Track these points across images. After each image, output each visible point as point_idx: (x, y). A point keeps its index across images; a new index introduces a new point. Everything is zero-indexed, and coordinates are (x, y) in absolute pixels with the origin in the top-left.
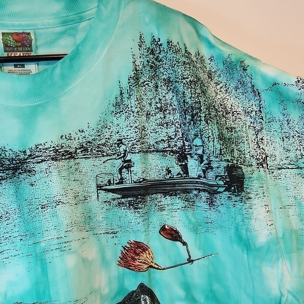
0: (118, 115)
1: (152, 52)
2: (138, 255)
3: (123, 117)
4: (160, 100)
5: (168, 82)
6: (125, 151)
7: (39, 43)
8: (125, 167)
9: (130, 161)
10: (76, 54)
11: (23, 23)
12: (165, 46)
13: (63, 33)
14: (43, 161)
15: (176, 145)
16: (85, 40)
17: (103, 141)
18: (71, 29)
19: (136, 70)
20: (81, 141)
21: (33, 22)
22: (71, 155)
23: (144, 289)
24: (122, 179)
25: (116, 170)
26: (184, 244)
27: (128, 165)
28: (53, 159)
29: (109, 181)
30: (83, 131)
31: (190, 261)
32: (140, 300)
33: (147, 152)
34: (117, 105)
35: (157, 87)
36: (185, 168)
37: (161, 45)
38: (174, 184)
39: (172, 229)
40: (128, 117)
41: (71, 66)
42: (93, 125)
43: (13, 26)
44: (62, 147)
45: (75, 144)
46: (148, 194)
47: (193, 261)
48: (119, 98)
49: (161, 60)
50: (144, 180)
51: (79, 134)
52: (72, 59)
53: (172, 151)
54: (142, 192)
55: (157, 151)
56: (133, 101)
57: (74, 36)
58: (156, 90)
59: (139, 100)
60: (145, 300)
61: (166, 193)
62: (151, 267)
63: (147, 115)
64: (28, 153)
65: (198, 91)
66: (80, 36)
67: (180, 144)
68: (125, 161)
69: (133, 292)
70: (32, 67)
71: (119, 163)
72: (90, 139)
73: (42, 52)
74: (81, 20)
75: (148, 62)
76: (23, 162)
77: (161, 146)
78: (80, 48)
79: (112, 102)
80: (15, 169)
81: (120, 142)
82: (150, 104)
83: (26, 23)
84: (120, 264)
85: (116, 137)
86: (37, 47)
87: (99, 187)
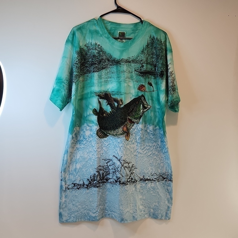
0: (142, 54)
1: (153, 40)
2: (142, 88)
3: (143, 55)
4: (152, 52)
5: (155, 48)
6: (142, 63)
7: (126, 35)
8: (142, 67)
9: (143, 65)
10: (135, 38)
11: (124, 30)
12: (156, 39)
13: (132, 33)
14: (123, 62)
15: (154, 63)
16: (137, 35)
17: (138, 60)
18: (134, 32)
19: (148, 44)
20: (132, 59)
21: (126, 30)
22: (130, 62)
23: (143, 96)
24: (141, 69)
25: (140, 67)
26: (153, 87)
27: (143, 66)
28: (125, 62)
29: (138, 69)
30: (133, 57)
31: (153, 91)
32: (141, 98)
33: (147, 64)
34: (142, 52)
35: (152, 48)
36: (155, 69)
37: (155, 38)
38: (152, 72)
39: (150, 83)
40: (144, 55)
41: (133, 41)
42: (136, 56)
43: (122, 30)
44: (128, 60)
45: (131, 60)
46: (146, 74)
47: (154, 91)
48: (143, 50)
49: (154, 42)
50: (146, 70)
51: (132, 57)
52: (133, 40)
53: (153, 65)
54: (145, 73)
55: (150, 64)
56: (146, 51)
57: (135, 34)
58: (152, 49)
59: (148, 51)
60: (143, 98)
61: (150, 74)
62: (145, 91)
63: (149, 55)
64: (120, 60)
65: (161, 52)
66: (136, 34)
67: (155, 63)
68: (142, 65)
69: (140, 96)
70: (124, 40)
71: (141, 65)
72: (135, 59)
73: (127, 37)
74: (137, 30)
75: (151, 42)
76: (119, 62)
77: (151, 63)
78: (135, 37)
79: (141, 51)
80: (117, 63)
81: (142, 61)
82: (150, 52)
83: (125, 30)
84: (138, 89)
85: (141, 59)
86: (126, 36)
87: (135, 70)
